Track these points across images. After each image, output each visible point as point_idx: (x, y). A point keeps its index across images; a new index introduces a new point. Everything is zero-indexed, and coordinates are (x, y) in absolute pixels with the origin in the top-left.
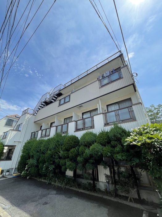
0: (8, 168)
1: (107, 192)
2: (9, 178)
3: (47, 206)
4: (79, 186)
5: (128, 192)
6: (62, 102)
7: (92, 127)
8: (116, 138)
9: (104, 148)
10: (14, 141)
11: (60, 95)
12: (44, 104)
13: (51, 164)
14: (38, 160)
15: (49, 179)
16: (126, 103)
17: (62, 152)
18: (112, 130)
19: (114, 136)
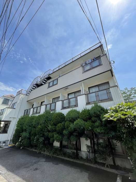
0: (4, 140)
1: (88, 160)
2: (5, 148)
3: (38, 171)
4: (65, 154)
5: (105, 159)
6: (51, 84)
7: (76, 105)
8: (96, 115)
9: (86, 123)
10: (9, 117)
11: (49, 78)
12: (35, 86)
13: (41, 136)
14: (30, 133)
15: (39, 149)
16: (105, 86)
17: (50, 126)
18: (92, 108)
19: (95, 113)
